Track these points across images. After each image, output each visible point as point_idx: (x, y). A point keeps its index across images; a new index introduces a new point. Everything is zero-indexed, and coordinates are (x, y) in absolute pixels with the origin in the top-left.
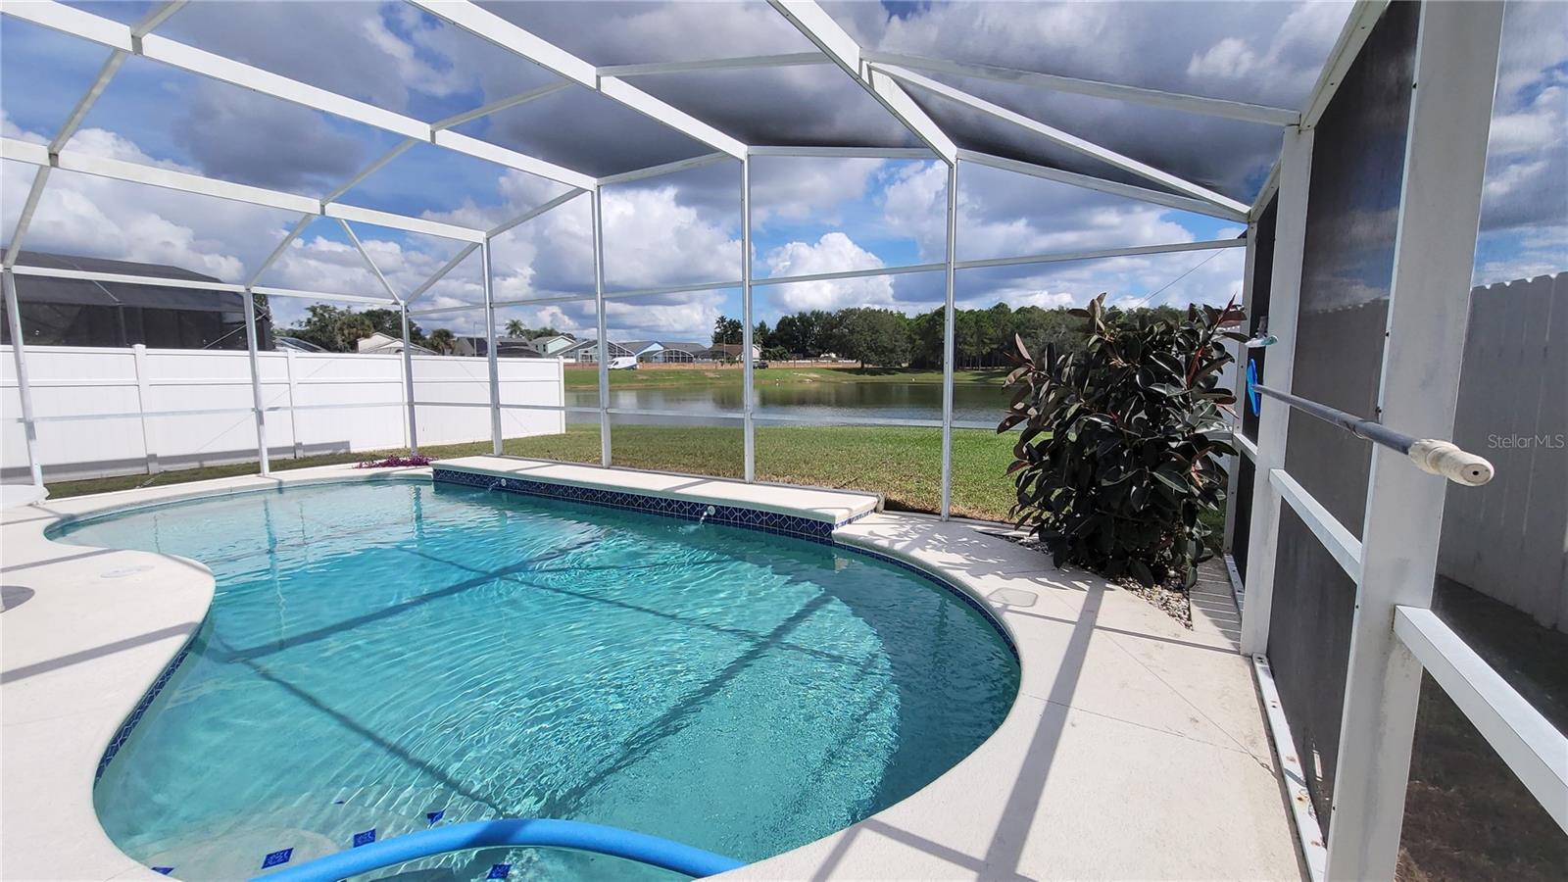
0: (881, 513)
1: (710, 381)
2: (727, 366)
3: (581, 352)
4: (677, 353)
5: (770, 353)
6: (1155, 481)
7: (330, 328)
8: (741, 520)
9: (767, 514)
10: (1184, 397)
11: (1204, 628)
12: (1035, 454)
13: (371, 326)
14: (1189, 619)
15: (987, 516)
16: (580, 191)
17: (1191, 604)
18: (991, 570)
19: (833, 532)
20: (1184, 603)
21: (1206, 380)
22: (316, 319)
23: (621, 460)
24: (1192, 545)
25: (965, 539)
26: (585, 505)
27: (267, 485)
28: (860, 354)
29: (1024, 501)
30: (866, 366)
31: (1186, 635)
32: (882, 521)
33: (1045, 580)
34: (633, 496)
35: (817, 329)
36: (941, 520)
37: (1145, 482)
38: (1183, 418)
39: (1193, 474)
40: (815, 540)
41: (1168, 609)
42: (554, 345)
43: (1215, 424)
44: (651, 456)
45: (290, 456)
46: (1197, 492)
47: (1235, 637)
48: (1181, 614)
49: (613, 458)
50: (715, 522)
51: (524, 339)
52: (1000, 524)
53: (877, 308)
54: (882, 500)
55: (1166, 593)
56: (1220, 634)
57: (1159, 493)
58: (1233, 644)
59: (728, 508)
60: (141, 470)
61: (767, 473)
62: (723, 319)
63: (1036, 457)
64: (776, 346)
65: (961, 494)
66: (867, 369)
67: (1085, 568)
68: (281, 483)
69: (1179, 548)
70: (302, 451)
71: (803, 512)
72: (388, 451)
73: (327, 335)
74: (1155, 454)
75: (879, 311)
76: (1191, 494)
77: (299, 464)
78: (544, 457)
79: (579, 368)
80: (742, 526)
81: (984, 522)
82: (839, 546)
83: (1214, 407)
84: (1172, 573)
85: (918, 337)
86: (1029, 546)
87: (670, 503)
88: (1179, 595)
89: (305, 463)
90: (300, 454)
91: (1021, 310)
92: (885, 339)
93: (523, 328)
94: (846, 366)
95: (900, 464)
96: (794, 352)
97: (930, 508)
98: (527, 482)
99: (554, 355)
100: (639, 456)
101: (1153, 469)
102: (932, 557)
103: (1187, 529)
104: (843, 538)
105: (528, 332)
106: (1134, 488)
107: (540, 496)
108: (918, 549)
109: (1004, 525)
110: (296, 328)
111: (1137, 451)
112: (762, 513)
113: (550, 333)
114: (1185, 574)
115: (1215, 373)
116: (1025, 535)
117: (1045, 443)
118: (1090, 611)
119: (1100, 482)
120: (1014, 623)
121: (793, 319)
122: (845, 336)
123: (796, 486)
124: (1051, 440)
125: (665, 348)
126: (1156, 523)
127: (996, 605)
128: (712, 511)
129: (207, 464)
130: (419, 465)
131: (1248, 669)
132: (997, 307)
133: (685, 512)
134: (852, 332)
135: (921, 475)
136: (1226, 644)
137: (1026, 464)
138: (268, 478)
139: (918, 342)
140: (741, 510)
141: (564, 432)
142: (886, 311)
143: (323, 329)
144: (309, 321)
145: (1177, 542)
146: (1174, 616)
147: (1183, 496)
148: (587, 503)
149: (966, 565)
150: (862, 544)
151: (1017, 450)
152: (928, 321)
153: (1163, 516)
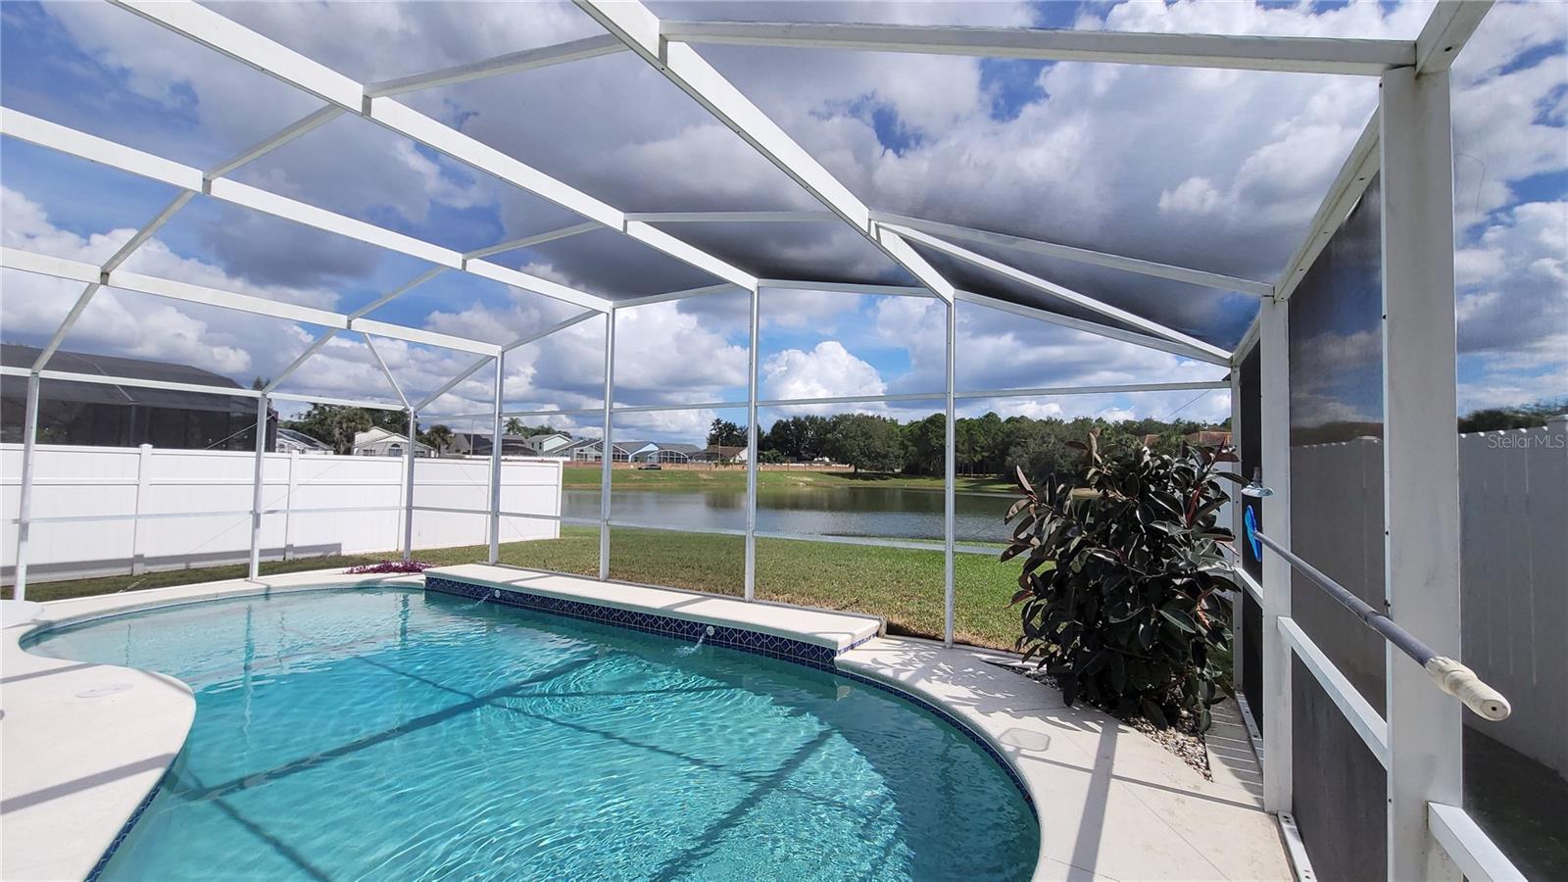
0: (883, 637)
1: (702, 483)
2: (721, 468)
3: (576, 450)
4: (672, 453)
5: (764, 455)
6: (1161, 618)
7: (329, 421)
8: (741, 642)
9: (768, 636)
10: (1185, 536)
11: (1225, 780)
12: (1039, 583)
13: (370, 420)
14: (1208, 768)
15: (992, 644)
16: (596, 312)
17: (1207, 749)
18: (999, 706)
19: (836, 658)
20: (1200, 748)
21: (1204, 519)
22: (316, 412)
23: (620, 572)
24: (1203, 686)
25: (971, 670)
26: (579, 621)
27: (254, 590)
28: (853, 459)
29: (1030, 633)
30: (859, 470)
31: (1206, 788)
32: (884, 647)
33: (1056, 719)
34: (630, 612)
35: (810, 434)
36: (945, 647)
37: (1153, 620)
38: (1186, 556)
39: (1200, 613)
40: (816, 666)
41: (1184, 755)
42: (551, 443)
43: (1217, 563)
44: (648, 568)
45: (279, 558)
46: (1205, 632)
47: (1257, 791)
48: (1199, 761)
49: (610, 569)
50: (714, 643)
51: (520, 436)
52: (1005, 653)
53: (870, 414)
54: (885, 624)
55: (1180, 736)
56: (1242, 787)
57: (1167, 631)
58: (1256, 799)
59: (727, 629)
60: (125, 571)
61: (768, 591)
62: (718, 421)
63: (1041, 588)
64: (770, 449)
65: (964, 617)
66: (861, 473)
67: (1095, 705)
68: (269, 588)
69: (1190, 689)
70: (292, 553)
71: (804, 636)
72: (380, 554)
73: (325, 428)
74: (1160, 592)
75: (872, 418)
76: (1199, 633)
77: (287, 567)
78: (539, 566)
79: (574, 467)
80: (742, 649)
81: (987, 650)
82: (842, 674)
83: (1214, 545)
84: (1185, 713)
85: (910, 444)
86: (1036, 679)
87: (668, 622)
88: (1194, 738)
89: (294, 567)
90: (290, 556)
91: (1010, 420)
92: (878, 445)
93: (521, 425)
94: (839, 471)
95: (899, 582)
96: (788, 455)
97: (933, 633)
98: (522, 594)
99: (549, 453)
100: (635, 568)
101: (1159, 607)
102: (939, 690)
103: (1198, 670)
104: (845, 665)
105: (526, 429)
106: (1142, 626)
107: (535, 610)
108: (923, 680)
109: (1010, 654)
110: (295, 419)
111: (1142, 587)
112: (762, 635)
113: (547, 431)
114: (1199, 715)
115: (1214, 512)
116: (1032, 665)
117: (1048, 574)
118: (1106, 755)
119: (1107, 618)
120: (1027, 768)
121: (787, 423)
122: (838, 440)
123: (796, 606)
124: (1054, 571)
125: (660, 448)
126: (1166, 661)
127: (1008, 748)
128: (711, 631)
129: (194, 565)
130: (411, 571)
131: (1275, 829)
132: (987, 416)
133: (683, 632)
134: (845, 437)
135: (921, 595)
136: (1248, 798)
137: (1031, 595)
138: (256, 582)
139: (910, 448)
140: (741, 631)
141: (558, 536)
142: (879, 417)
143: (322, 422)
144: (309, 414)
145: (1188, 682)
146: (1191, 764)
147: (1192, 636)
148: (582, 618)
149: (973, 700)
150: (865, 672)
151: (1022, 580)
152: (921, 429)
153: (1173, 655)
